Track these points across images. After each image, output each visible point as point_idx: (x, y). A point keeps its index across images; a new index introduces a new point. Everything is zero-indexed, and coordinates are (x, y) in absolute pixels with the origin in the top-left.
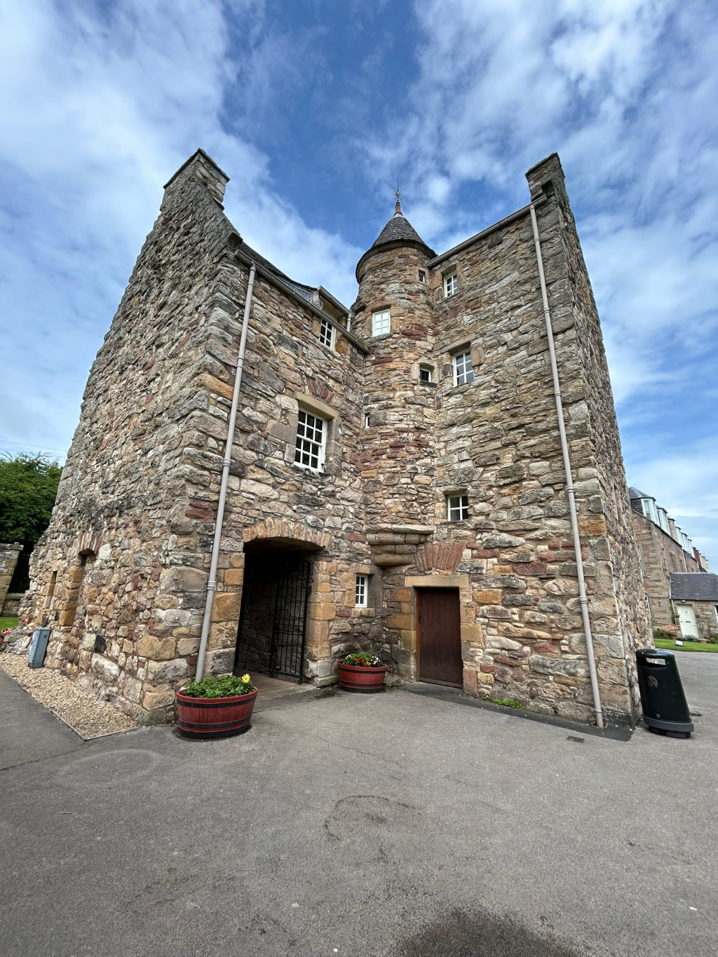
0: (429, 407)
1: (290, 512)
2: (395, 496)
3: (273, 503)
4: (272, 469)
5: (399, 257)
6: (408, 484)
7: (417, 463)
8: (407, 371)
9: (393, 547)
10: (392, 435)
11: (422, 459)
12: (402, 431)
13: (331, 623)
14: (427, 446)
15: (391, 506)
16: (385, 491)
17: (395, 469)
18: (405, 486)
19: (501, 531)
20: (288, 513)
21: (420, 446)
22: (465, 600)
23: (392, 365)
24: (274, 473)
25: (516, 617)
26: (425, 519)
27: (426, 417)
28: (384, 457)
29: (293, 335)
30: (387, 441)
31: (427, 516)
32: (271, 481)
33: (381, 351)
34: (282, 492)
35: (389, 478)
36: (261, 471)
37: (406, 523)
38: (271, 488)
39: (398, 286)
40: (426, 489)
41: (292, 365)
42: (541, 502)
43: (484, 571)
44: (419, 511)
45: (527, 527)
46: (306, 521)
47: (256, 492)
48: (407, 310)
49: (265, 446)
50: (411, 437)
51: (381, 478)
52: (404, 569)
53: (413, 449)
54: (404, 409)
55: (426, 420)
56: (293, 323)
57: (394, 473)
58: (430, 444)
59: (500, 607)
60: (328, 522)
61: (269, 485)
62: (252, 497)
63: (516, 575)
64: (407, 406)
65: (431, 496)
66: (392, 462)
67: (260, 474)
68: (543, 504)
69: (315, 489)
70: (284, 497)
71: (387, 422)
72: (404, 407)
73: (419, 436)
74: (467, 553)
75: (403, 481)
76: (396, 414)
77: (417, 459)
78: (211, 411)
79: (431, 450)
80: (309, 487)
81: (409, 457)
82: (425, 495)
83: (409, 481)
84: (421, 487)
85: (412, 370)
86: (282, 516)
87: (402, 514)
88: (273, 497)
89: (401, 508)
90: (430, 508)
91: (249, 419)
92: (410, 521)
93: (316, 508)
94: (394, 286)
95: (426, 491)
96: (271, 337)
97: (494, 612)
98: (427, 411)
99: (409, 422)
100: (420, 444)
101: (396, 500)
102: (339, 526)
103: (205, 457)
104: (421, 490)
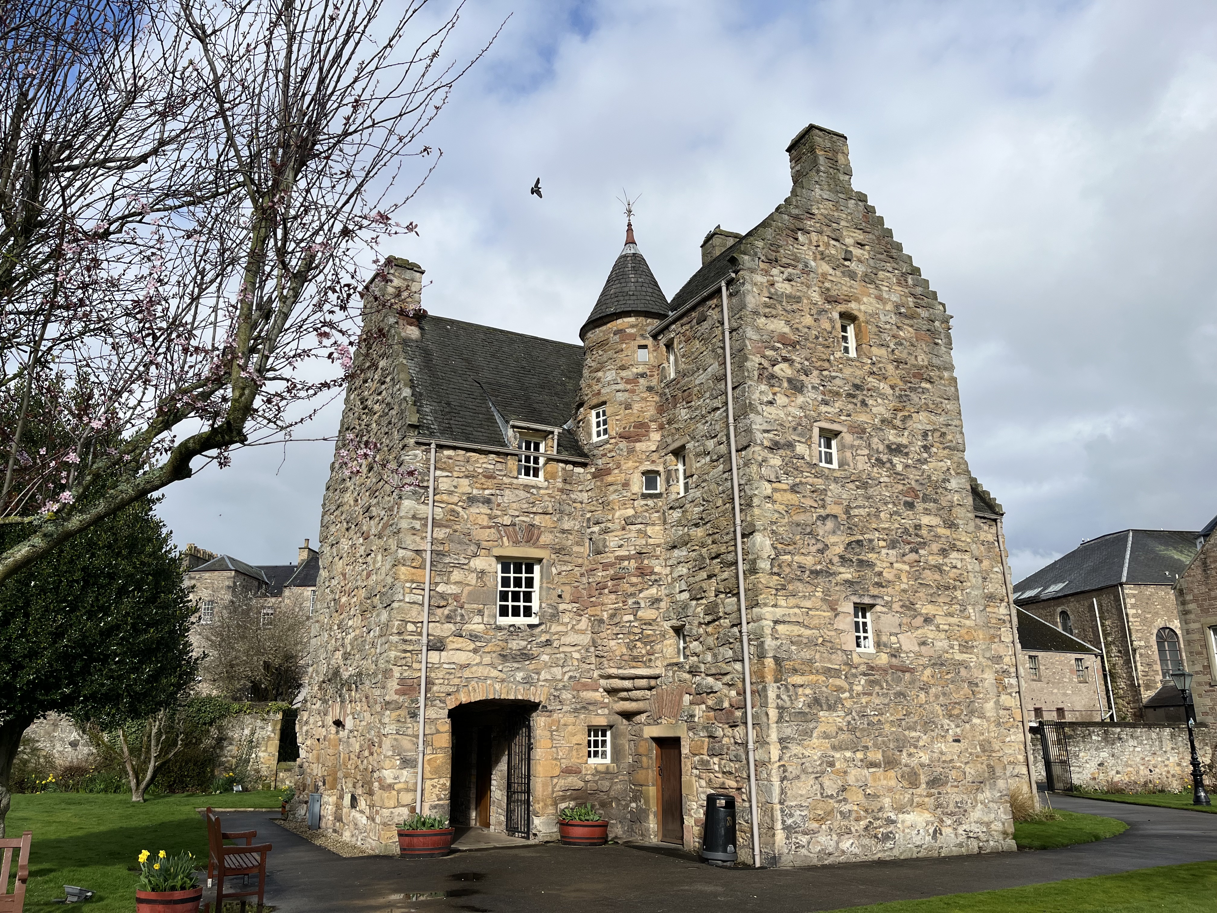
0: (653, 525)
1: (494, 673)
2: (619, 636)
3: (475, 668)
4: (471, 635)
5: (615, 334)
6: (630, 622)
7: (641, 595)
8: (626, 485)
9: (625, 693)
10: (612, 565)
11: (647, 589)
12: (621, 559)
13: (555, 780)
14: (652, 573)
15: (615, 648)
16: (609, 631)
17: (616, 605)
18: (628, 625)
19: (707, 675)
20: (492, 675)
21: (642, 575)
22: (685, 750)
23: (610, 479)
24: (474, 637)
25: (716, 768)
26: (650, 660)
27: (650, 537)
28: (606, 591)
29: (485, 489)
30: (608, 572)
31: (653, 657)
32: (472, 646)
33: (600, 462)
34: (485, 655)
35: (612, 616)
36: (461, 639)
37: (630, 668)
38: (472, 654)
39: (614, 374)
40: (650, 624)
41: (485, 522)
42: (731, 643)
43: (696, 719)
44: (644, 652)
45: (723, 672)
46: (515, 679)
47: (456, 662)
48: (623, 406)
49: (462, 616)
50: (633, 564)
51: (605, 616)
52: (643, 717)
53: (634, 580)
54: (624, 532)
55: (651, 541)
56: (484, 476)
57: (615, 609)
58: (656, 570)
59: (706, 757)
60: (544, 675)
61: (470, 651)
62: (454, 666)
63: (716, 723)
64: (627, 527)
65: (658, 632)
66: (613, 596)
67: (460, 643)
68: (731, 646)
69: (524, 643)
70: (487, 659)
71: (607, 550)
72: (624, 529)
73: (642, 563)
74: (687, 698)
75: (626, 618)
76: (617, 539)
77: (641, 591)
78: (407, 600)
79: (657, 577)
80: (516, 644)
81: (631, 590)
82: (650, 632)
83: (631, 618)
84: (645, 624)
85: (631, 483)
86: (486, 678)
87: (626, 658)
88: (475, 663)
89: (624, 650)
90: (658, 647)
91: (442, 596)
92: (634, 664)
93: (527, 662)
94: (610, 375)
95: (650, 627)
96: (460, 504)
97: (702, 762)
98: (649, 530)
99: (630, 548)
100: (642, 572)
101: (620, 641)
102: (560, 677)
103: (405, 641)
104: (644, 627)
